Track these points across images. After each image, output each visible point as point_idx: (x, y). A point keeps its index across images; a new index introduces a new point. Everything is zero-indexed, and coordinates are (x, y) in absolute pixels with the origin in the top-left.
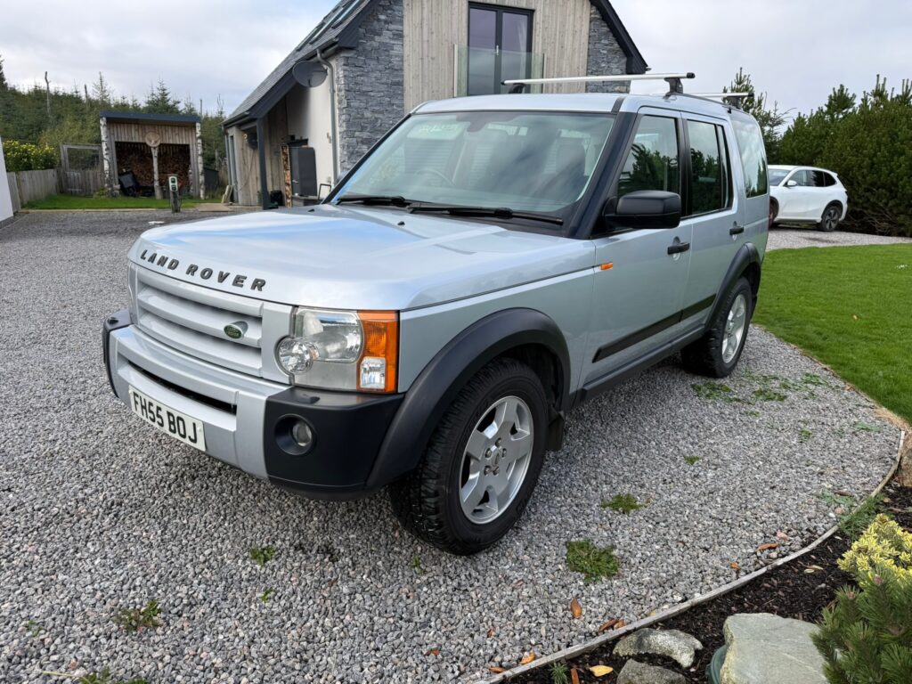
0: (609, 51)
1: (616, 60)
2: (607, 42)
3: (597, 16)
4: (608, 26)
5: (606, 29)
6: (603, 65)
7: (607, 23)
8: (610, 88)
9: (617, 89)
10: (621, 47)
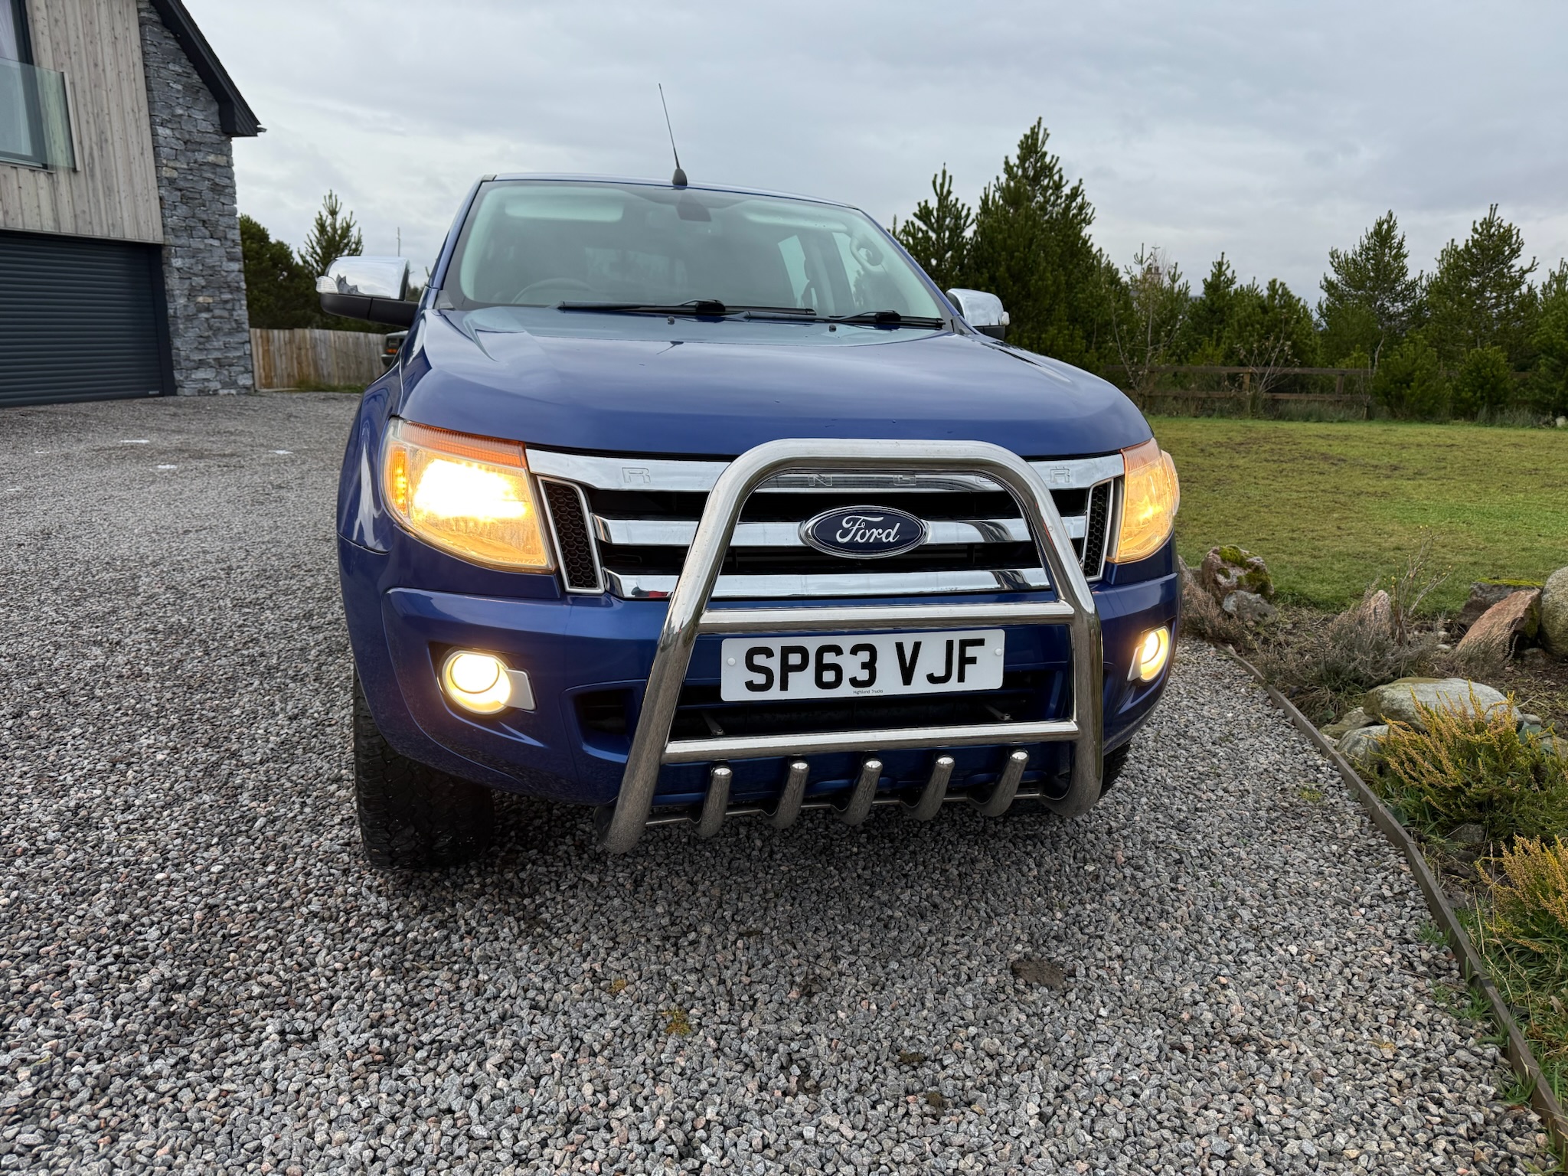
0: (184, 86)
1: (200, 106)
2: (178, 69)
3: (155, 17)
4: (177, 40)
5: (172, 45)
6: (179, 111)
7: (175, 34)
8: (199, 156)
9: (211, 158)
10: (204, 82)
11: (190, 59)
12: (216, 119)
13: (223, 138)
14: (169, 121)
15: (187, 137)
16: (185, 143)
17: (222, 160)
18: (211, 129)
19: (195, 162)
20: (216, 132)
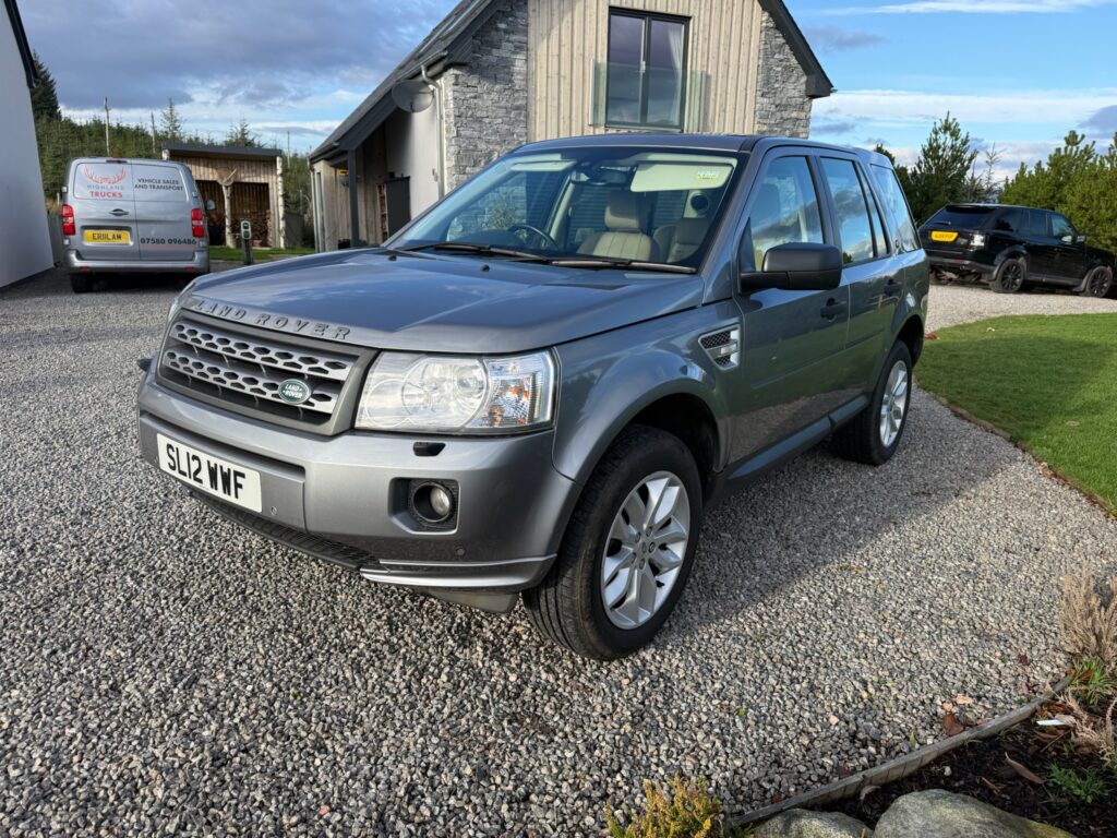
0: (784, 68)
1: (794, 79)
2: (781, 57)
3: (770, 24)
4: (785, 37)
5: (781, 40)
6: (777, 85)
7: (783, 33)
8: (785, 115)
9: (794, 115)
10: (799, 63)
11: (791, 49)
12: (803, 87)
13: (807, 99)
14: (767, 93)
15: (778, 102)
16: (777, 106)
17: (803, 115)
18: (797, 94)
19: (782, 118)
20: (800, 97)
